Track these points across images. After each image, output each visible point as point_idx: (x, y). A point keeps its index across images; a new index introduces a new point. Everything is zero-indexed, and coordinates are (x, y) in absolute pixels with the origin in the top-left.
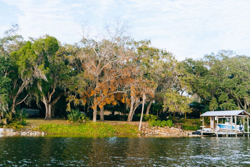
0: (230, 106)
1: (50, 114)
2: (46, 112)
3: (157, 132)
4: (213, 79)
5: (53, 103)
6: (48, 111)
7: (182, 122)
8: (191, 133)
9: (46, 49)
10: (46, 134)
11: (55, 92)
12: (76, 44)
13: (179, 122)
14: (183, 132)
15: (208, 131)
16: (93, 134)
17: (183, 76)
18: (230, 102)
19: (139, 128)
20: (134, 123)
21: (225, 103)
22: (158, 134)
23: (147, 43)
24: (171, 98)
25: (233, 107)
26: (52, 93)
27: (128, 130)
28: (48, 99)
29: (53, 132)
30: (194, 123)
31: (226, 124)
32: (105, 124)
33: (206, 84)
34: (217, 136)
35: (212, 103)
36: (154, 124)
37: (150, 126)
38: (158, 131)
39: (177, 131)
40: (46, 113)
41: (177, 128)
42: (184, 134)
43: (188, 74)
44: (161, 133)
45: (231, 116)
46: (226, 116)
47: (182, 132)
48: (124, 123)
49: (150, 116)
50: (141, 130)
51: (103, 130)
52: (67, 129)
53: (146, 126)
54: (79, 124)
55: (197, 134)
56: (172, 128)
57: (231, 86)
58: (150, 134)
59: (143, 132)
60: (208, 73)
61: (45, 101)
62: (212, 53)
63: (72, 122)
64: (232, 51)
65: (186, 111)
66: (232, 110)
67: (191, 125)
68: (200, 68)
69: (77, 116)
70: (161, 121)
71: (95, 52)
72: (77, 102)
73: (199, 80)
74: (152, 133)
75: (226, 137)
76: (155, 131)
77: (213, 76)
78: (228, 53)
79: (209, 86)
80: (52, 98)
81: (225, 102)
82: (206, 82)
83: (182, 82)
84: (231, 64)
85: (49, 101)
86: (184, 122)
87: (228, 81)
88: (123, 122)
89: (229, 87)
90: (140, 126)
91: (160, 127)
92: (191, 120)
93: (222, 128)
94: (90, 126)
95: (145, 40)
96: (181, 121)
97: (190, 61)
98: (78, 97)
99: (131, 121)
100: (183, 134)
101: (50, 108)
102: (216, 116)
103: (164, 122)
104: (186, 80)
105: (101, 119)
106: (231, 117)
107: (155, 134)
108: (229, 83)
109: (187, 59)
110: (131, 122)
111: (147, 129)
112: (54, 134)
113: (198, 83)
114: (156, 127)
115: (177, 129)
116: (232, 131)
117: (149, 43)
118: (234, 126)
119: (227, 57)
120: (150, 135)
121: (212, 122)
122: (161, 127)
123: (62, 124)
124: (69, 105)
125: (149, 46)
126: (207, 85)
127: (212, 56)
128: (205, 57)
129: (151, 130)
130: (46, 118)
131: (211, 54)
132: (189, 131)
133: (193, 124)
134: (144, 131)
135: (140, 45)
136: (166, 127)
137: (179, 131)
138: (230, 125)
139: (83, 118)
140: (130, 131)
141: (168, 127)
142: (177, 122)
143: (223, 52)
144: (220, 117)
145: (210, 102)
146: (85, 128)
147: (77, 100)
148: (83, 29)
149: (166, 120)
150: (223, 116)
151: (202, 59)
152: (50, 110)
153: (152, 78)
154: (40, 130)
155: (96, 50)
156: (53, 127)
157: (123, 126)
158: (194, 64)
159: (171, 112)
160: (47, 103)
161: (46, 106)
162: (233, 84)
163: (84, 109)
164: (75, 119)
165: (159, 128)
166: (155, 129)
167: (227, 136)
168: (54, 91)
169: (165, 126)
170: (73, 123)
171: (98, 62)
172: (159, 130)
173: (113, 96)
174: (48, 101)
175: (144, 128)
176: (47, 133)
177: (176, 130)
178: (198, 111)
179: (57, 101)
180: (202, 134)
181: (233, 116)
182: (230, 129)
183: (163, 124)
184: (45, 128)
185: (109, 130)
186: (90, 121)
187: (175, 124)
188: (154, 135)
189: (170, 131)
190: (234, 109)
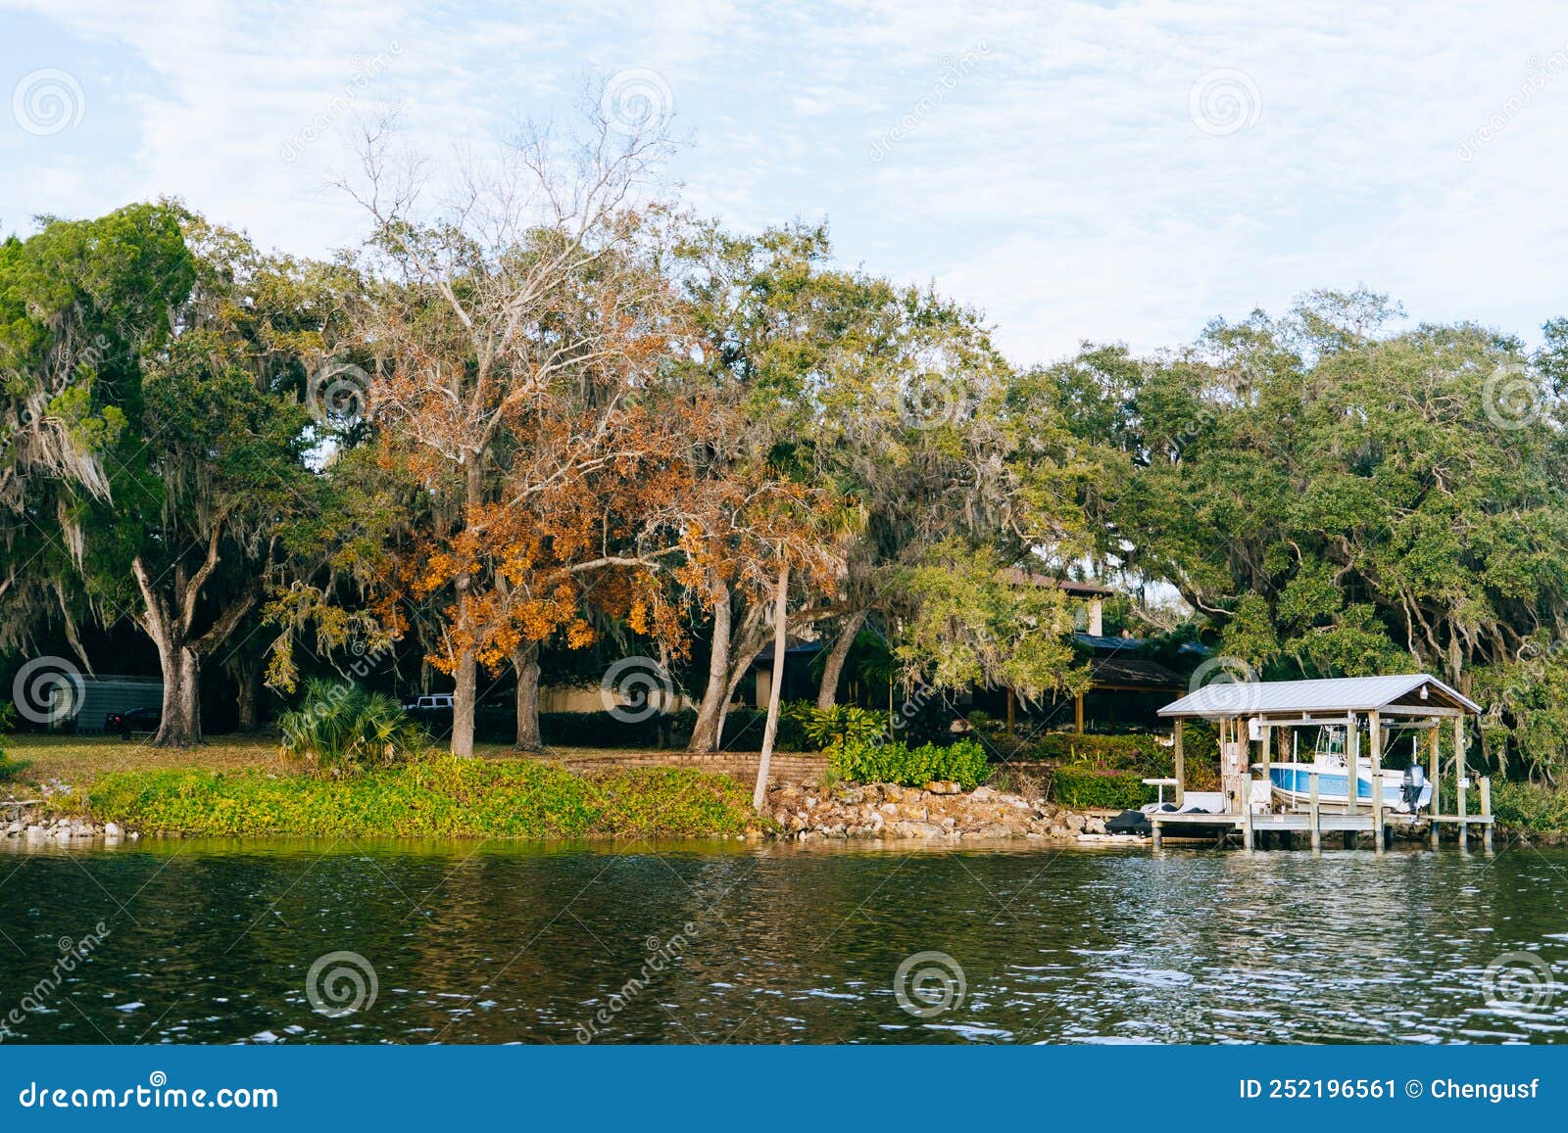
0: (1349, 651)
1: (187, 705)
2: (166, 695)
3: (875, 817)
4: (1248, 475)
5: (210, 635)
6: (179, 688)
7: (1053, 756)
8: (1100, 825)
9: (98, 287)
10: (135, 836)
11: (217, 565)
12: (348, 257)
13: (1034, 755)
14: (1053, 815)
15: (1197, 811)
16: (447, 836)
17: (1036, 457)
18: (1352, 624)
19: (759, 798)
20: (726, 764)
21: (1318, 631)
22: (883, 831)
23: (805, 249)
24: (953, 601)
25: (1369, 653)
26: (201, 576)
27: (680, 807)
28: (176, 612)
29: (178, 821)
30: (1131, 763)
31: (1324, 763)
32: (527, 770)
33: (1198, 504)
34: (1248, 840)
35: (1240, 630)
36: (864, 770)
37: (831, 779)
38: (886, 816)
39: (1012, 811)
40: (165, 703)
41: (1018, 791)
42: (1057, 830)
43: (1073, 446)
44: (905, 827)
45: (1343, 714)
46: (1315, 715)
47: (1046, 821)
48: (661, 761)
49: (843, 719)
50: (768, 810)
51: (509, 808)
52: (274, 805)
53: (806, 783)
54: (358, 768)
55: (1131, 832)
56: (982, 793)
57: (1356, 521)
58: (826, 830)
59: (781, 819)
60: (1220, 436)
61: (154, 627)
62: (1257, 312)
63: (309, 756)
64: (1384, 299)
65: (1053, 682)
66: (1365, 674)
67: (1109, 772)
68: (1170, 408)
69: (347, 721)
70: (910, 748)
71: (456, 305)
72: (333, 629)
73: (1152, 480)
74: (838, 827)
75: (1310, 848)
76: (865, 813)
77: (1254, 455)
78: (1353, 311)
79: (1220, 522)
80: (199, 604)
81: (1324, 620)
82: (1197, 496)
83: (1032, 494)
84: (1361, 381)
85: (182, 623)
86: (1065, 757)
87: (1336, 486)
88: (657, 755)
89: (1344, 524)
90: (762, 782)
91: (902, 784)
92: (1114, 739)
93: (1294, 793)
94: (431, 784)
95: (791, 226)
96: (1046, 748)
97: (1109, 360)
98: (347, 596)
99: (712, 751)
100: (1048, 830)
101: (186, 670)
102: (1256, 715)
103: (928, 756)
104: (1055, 484)
105: (521, 739)
106: (1350, 721)
107: (860, 830)
108: (1341, 503)
109: (1088, 352)
110: (708, 758)
111: (810, 802)
112: (183, 834)
113: (1142, 505)
114: (871, 790)
115: (1010, 798)
116: (1356, 810)
117: (816, 247)
118: (1366, 775)
119: (1345, 337)
120: (827, 836)
121: (1233, 755)
122: (910, 784)
123: (250, 773)
124: (282, 647)
125: (818, 268)
126: (1204, 514)
127: (1257, 328)
128: (1211, 336)
129: (839, 810)
130: (160, 734)
131: (1248, 318)
132: (1088, 813)
133: (1123, 767)
134: (792, 812)
135: (761, 261)
136: (938, 787)
137: (1025, 813)
138: (1344, 771)
139: (384, 731)
140: (696, 813)
141: (955, 788)
142: (1019, 757)
143: (1328, 302)
144: (1276, 723)
145: (1229, 621)
146: (395, 798)
147: (337, 613)
148: (369, 158)
149: (945, 740)
150: (1297, 715)
151: (1191, 352)
152: (188, 685)
153: (831, 469)
154: (97, 808)
155: (462, 292)
156: (182, 790)
157: (655, 783)
158: (1136, 382)
159: (950, 692)
160: (167, 635)
161: (163, 654)
162: (1367, 505)
163: (392, 674)
164: (333, 738)
165: (894, 790)
166: (865, 800)
167: (1315, 840)
168: (213, 558)
169: (936, 778)
170: (322, 764)
171: (471, 370)
172: (891, 808)
173: (566, 590)
174: (175, 624)
175: (790, 791)
176: (137, 829)
177: (1007, 804)
178: (1165, 685)
179: (232, 626)
180: (1156, 833)
181: (1362, 715)
182: (1345, 799)
183: (923, 766)
184: (129, 797)
185: (551, 809)
186: (431, 750)
187: (1007, 768)
188: (855, 836)
189: (965, 810)
190: (1374, 669)
